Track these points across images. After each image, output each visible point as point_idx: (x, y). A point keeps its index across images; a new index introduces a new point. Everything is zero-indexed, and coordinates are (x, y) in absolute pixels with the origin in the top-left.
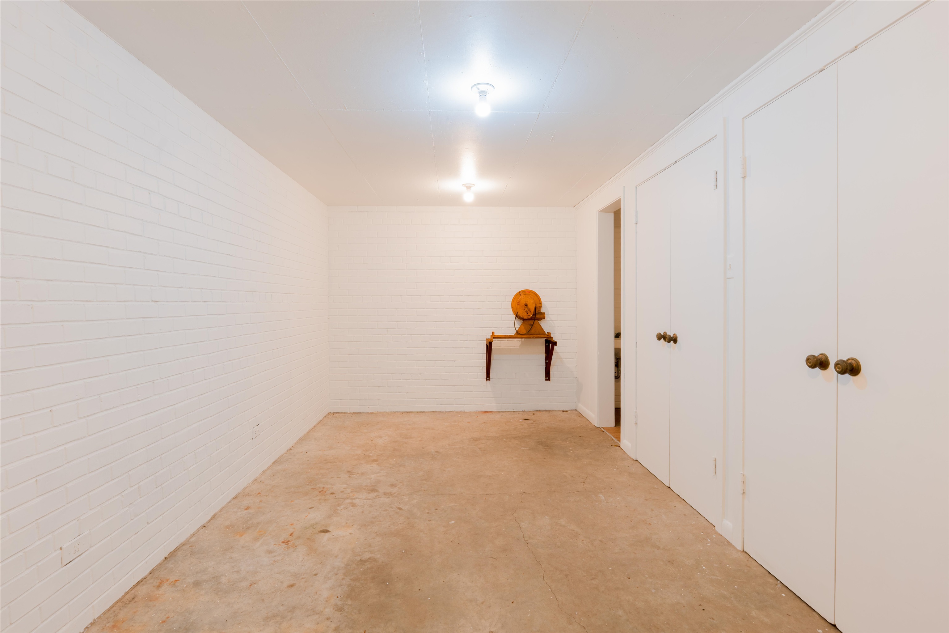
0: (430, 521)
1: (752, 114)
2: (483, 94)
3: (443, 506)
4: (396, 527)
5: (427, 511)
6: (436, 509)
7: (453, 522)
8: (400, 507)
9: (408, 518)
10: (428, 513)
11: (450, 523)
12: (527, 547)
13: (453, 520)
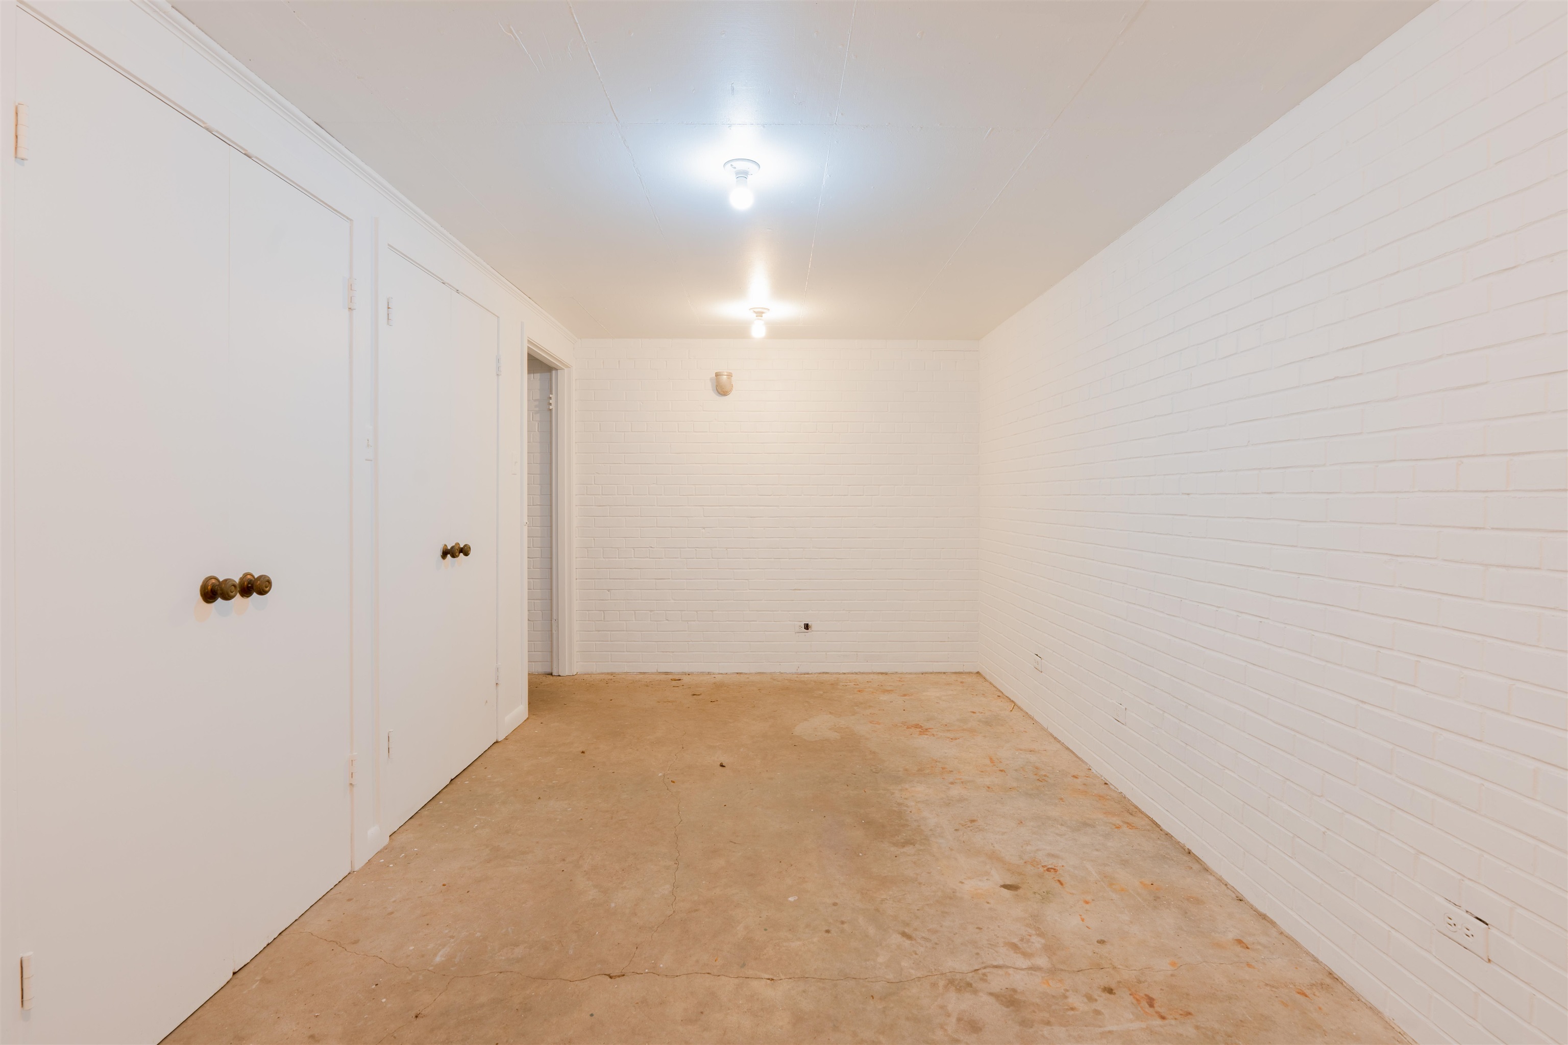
0: (835, 904)
1: (395, 251)
2: (743, 175)
3: (815, 940)
4: (891, 893)
5: (845, 926)
6: (828, 931)
7: (791, 899)
8: (910, 942)
9: (877, 910)
10: (843, 923)
11: (797, 898)
12: (681, 854)
13: (790, 902)
